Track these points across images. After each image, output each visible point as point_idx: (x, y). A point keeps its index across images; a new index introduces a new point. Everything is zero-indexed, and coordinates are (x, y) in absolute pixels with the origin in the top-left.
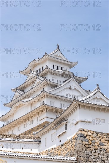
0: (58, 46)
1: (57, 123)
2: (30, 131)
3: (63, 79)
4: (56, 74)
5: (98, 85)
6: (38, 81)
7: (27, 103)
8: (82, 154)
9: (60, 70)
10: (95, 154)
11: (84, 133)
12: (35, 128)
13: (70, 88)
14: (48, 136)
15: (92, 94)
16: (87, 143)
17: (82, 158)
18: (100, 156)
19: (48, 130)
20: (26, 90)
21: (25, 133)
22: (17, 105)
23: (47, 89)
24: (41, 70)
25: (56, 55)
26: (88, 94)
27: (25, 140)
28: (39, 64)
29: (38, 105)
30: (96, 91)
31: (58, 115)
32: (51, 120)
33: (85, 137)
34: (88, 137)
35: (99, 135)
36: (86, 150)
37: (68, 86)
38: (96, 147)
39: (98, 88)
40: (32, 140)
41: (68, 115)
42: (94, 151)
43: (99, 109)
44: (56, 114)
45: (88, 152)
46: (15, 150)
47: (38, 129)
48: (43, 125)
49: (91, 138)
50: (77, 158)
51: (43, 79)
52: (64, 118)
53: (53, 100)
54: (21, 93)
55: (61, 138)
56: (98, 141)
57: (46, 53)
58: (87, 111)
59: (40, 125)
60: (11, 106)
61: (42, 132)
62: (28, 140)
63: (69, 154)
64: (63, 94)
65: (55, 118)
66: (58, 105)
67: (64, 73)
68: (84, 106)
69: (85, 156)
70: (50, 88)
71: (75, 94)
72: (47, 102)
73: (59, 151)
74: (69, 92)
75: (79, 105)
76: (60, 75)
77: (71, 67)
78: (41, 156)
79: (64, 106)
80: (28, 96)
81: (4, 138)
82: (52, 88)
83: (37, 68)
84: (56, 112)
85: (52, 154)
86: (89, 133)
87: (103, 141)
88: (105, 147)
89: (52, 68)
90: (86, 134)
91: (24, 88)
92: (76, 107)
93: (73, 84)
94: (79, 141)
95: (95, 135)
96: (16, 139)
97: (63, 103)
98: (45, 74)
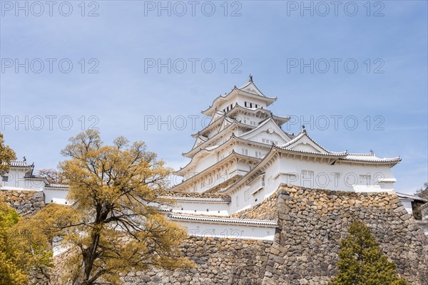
0: (251, 78)
1: (252, 177)
2: (217, 188)
3: (258, 120)
4: (249, 114)
5: (304, 127)
6: (225, 123)
7: (212, 152)
8: (284, 217)
9: (254, 109)
10: (301, 216)
11: (286, 189)
12: (223, 184)
13: (268, 132)
14: (241, 193)
15: (296, 139)
16: (291, 202)
17: (284, 221)
18: (308, 219)
19: (240, 186)
20: (211, 136)
21: (210, 191)
22: (200, 154)
23: (237, 133)
24: (230, 109)
25: (249, 90)
26: (292, 139)
27: (210, 199)
28: (226, 101)
29: (226, 154)
30: (302, 134)
31: (253, 166)
32: (243, 174)
33: (288, 195)
34: (292, 195)
35: (306, 192)
36: (290, 211)
37: (265, 129)
38: (304, 208)
39: (305, 131)
40: (220, 199)
41: (265, 166)
42: (300, 212)
43: (305, 158)
44: (250, 165)
45: (292, 213)
46: (198, 213)
47: (227, 185)
48: (234, 180)
49: (296, 196)
50: (279, 222)
51: (232, 121)
52: (260, 171)
53: (245, 148)
54: (204, 139)
55: (257, 196)
56: (304, 200)
57: (235, 87)
58: (291, 161)
59: (230, 180)
60: (192, 157)
61: (232, 189)
62: (214, 199)
63: (268, 216)
64: (259, 140)
65: (249, 170)
66: (252, 153)
67: (259, 112)
68: (286, 155)
69: (289, 219)
70: (241, 131)
71: (274, 139)
72: (238, 150)
73: (255, 213)
74: (266, 136)
75: (280, 153)
76: (254, 115)
77: (268, 104)
78: (232, 220)
79: (260, 154)
80: (214, 143)
81: (184, 198)
82: (244, 132)
83: (224, 107)
84: (250, 162)
85: (245, 216)
86: (293, 190)
87: (312, 199)
88: (315, 208)
89: (244, 106)
90: (290, 190)
91: (209, 132)
92: (275, 156)
93: (272, 126)
94: (280, 200)
95: (301, 191)
96: (200, 199)
97: (258, 151)
98: (235, 114)
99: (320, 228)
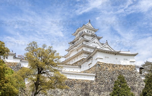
0: (90, 21)
1: (88, 59)
2: (77, 63)
3: (91, 38)
4: (88, 35)
5: (107, 41)
6: (80, 39)
7: (75, 50)
8: (98, 73)
9: (90, 33)
10: (104, 73)
11: (99, 63)
12: (79, 61)
13: (94, 42)
15: (104, 45)
16: (100, 68)
17: (98, 74)
18: (106, 73)
19: (84, 62)
21: (75, 63)
22: (71, 50)
25: (89, 26)
27: (74, 66)
28: (81, 30)
29: (80, 50)
30: (106, 44)
31: (89, 55)
32: (85, 58)
33: (100, 65)
34: (101, 65)
35: (106, 64)
36: (100, 71)
38: (105, 70)
39: (107, 42)
40: (77, 66)
41: (93, 55)
42: (103, 71)
43: (106, 52)
44: (88, 54)
45: (101, 72)
46: (70, 71)
47: (80, 61)
48: (82, 60)
49: (102, 66)
50: (96, 74)
51: (82, 38)
52: (91, 57)
53: (87, 48)
55: (90, 66)
56: (105, 67)
57: (84, 25)
58: (102, 53)
59: (81, 60)
60: (69, 51)
61: (81, 63)
62: (76, 66)
63: (93, 72)
64: (91, 45)
65: (87, 56)
66: (89, 50)
67: (92, 35)
68: (100, 51)
69: (100, 73)
71: (97, 45)
72: (84, 49)
73: (89, 71)
74: (94, 44)
75: (98, 51)
76: (90, 36)
77: (95, 31)
78: (81, 73)
80: (76, 46)
81: (66, 66)
82: (86, 42)
83: (80, 32)
84: (88, 53)
85: (86, 72)
86: (101, 64)
87: (107, 67)
88: (108, 70)
89: (86, 32)
90: (100, 64)
91: (74, 42)
92: (96, 52)
93: (96, 40)
94: (97, 67)
95: (104, 64)
96: (71, 66)
97: (91, 49)
98: (84, 35)
99: (109, 77)
